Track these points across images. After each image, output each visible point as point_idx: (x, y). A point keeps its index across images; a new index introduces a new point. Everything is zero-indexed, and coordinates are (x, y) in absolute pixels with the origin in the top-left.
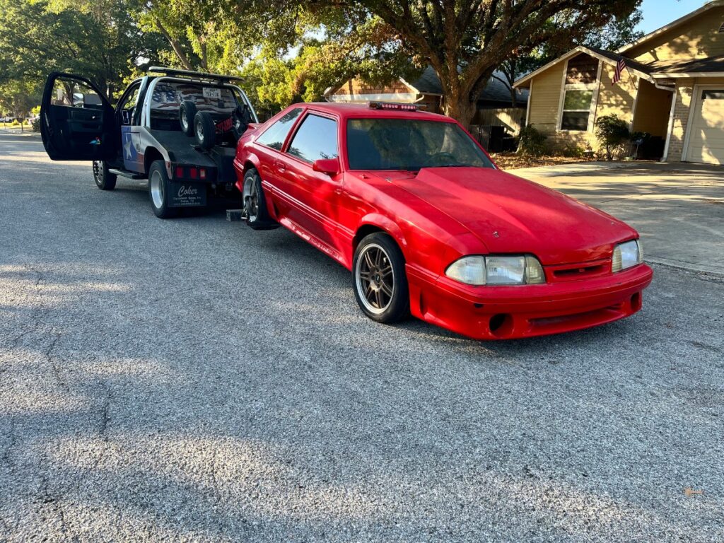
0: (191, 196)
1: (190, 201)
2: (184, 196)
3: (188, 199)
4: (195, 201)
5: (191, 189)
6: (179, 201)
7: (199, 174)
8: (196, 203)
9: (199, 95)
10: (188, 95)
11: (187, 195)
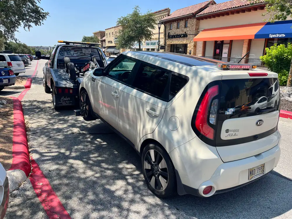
0: (67, 101)
1: (67, 103)
2: (64, 101)
3: (66, 103)
4: (69, 103)
5: (67, 98)
6: (61, 104)
7: (69, 91)
8: (70, 104)
9: (81, 52)
10: (76, 52)
11: (65, 101)
